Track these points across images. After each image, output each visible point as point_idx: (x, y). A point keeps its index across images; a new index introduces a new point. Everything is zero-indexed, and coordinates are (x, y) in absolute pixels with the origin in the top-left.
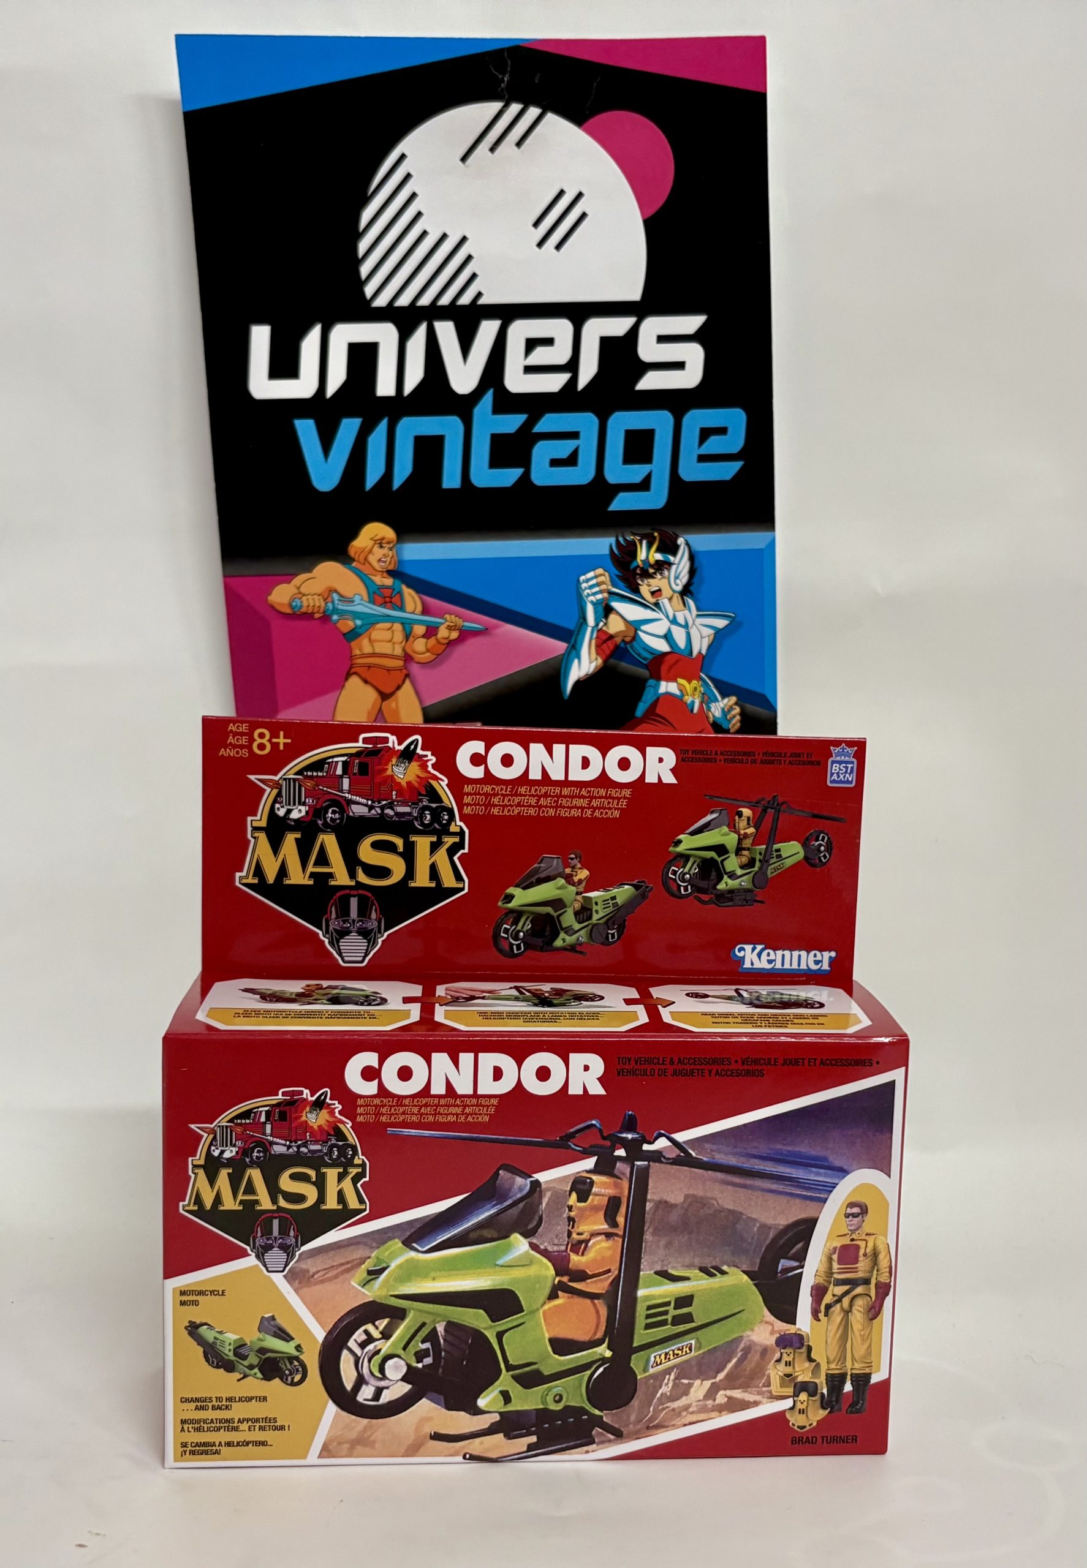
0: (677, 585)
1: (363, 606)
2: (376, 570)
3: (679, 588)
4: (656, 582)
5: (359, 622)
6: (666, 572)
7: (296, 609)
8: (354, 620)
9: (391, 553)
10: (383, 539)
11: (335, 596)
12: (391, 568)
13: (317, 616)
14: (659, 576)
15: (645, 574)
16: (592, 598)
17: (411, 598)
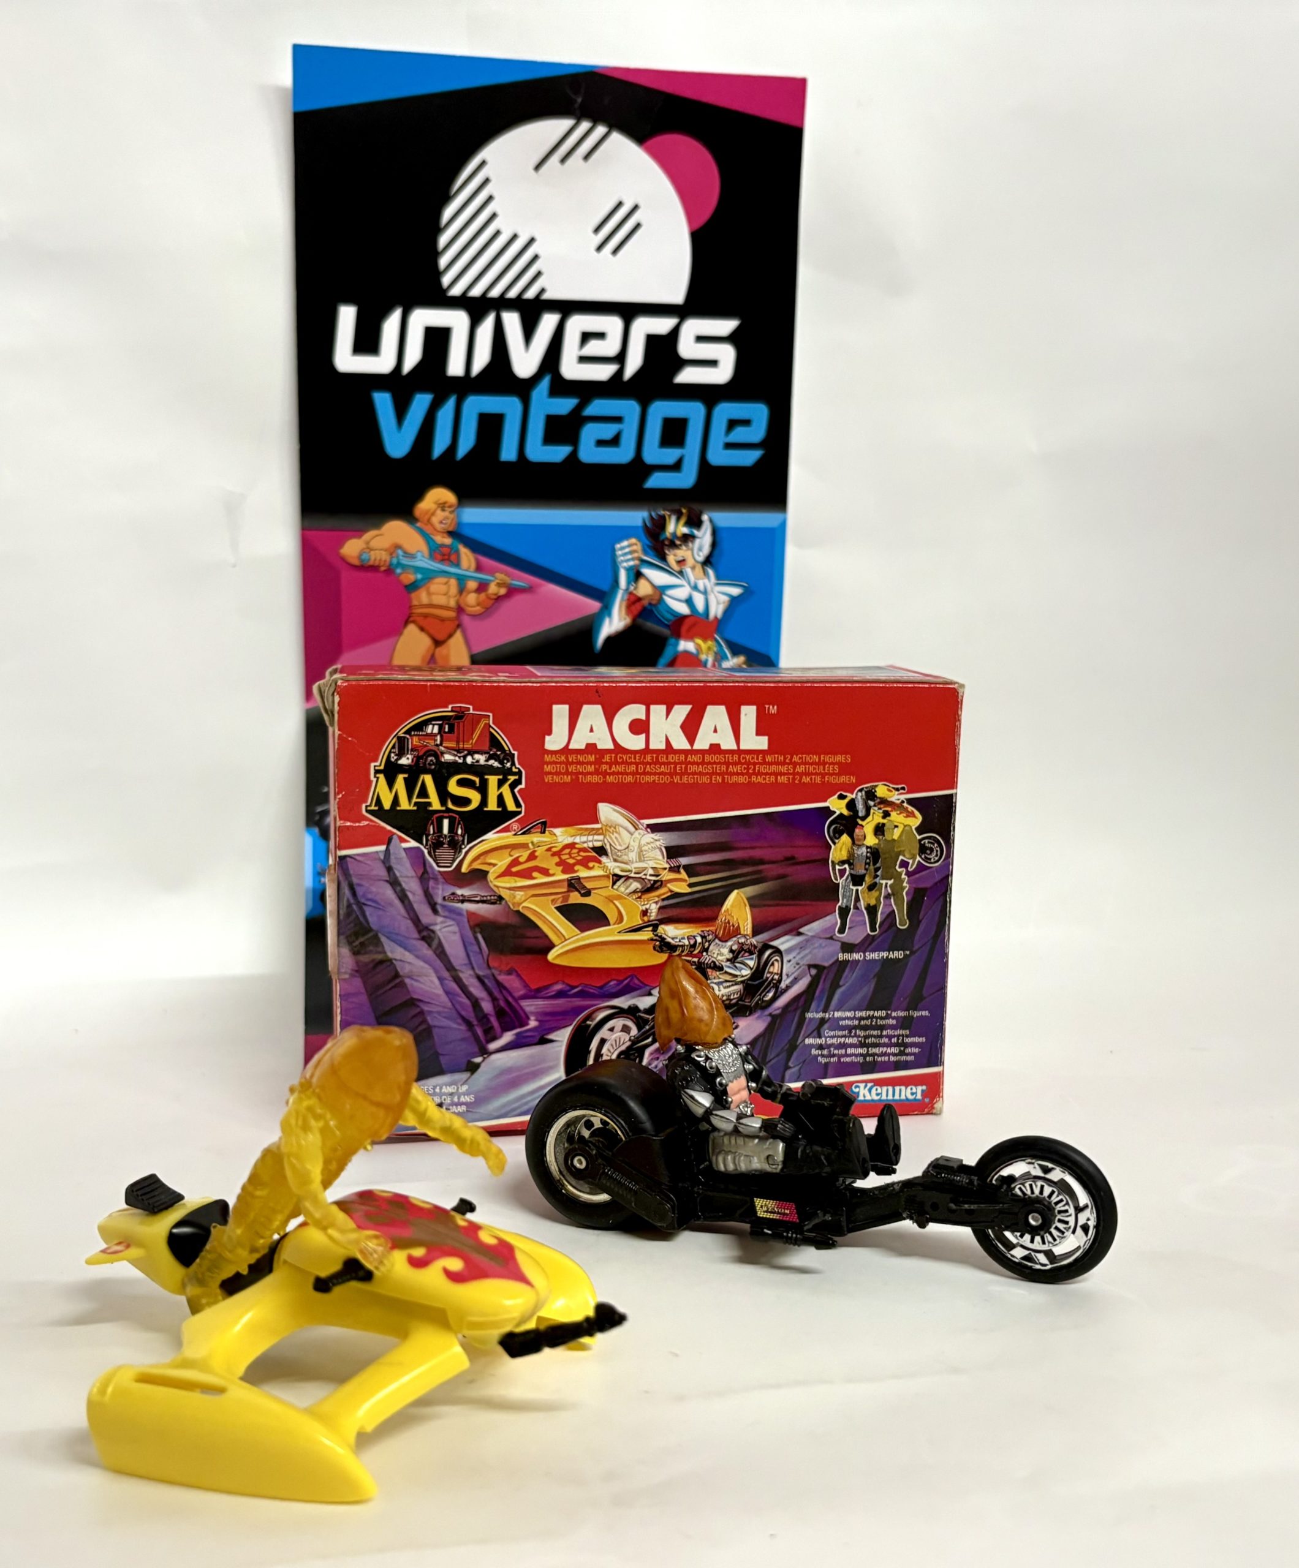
0: (699, 555)
1: (423, 561)
2: (438, 531)
3: (701, 557)
4: (682, 553)
5: (419, 576)
6: (690, 544)
7: (365, 562)
8: (415, 573)
9: (452, 516)
10: (445, 503)
11: (400, 552)
12: (451, 529)
13: (383, 569)
14: (684, 547)
15: (673, 545)
16: (625, 564)
17: (467, 557)
